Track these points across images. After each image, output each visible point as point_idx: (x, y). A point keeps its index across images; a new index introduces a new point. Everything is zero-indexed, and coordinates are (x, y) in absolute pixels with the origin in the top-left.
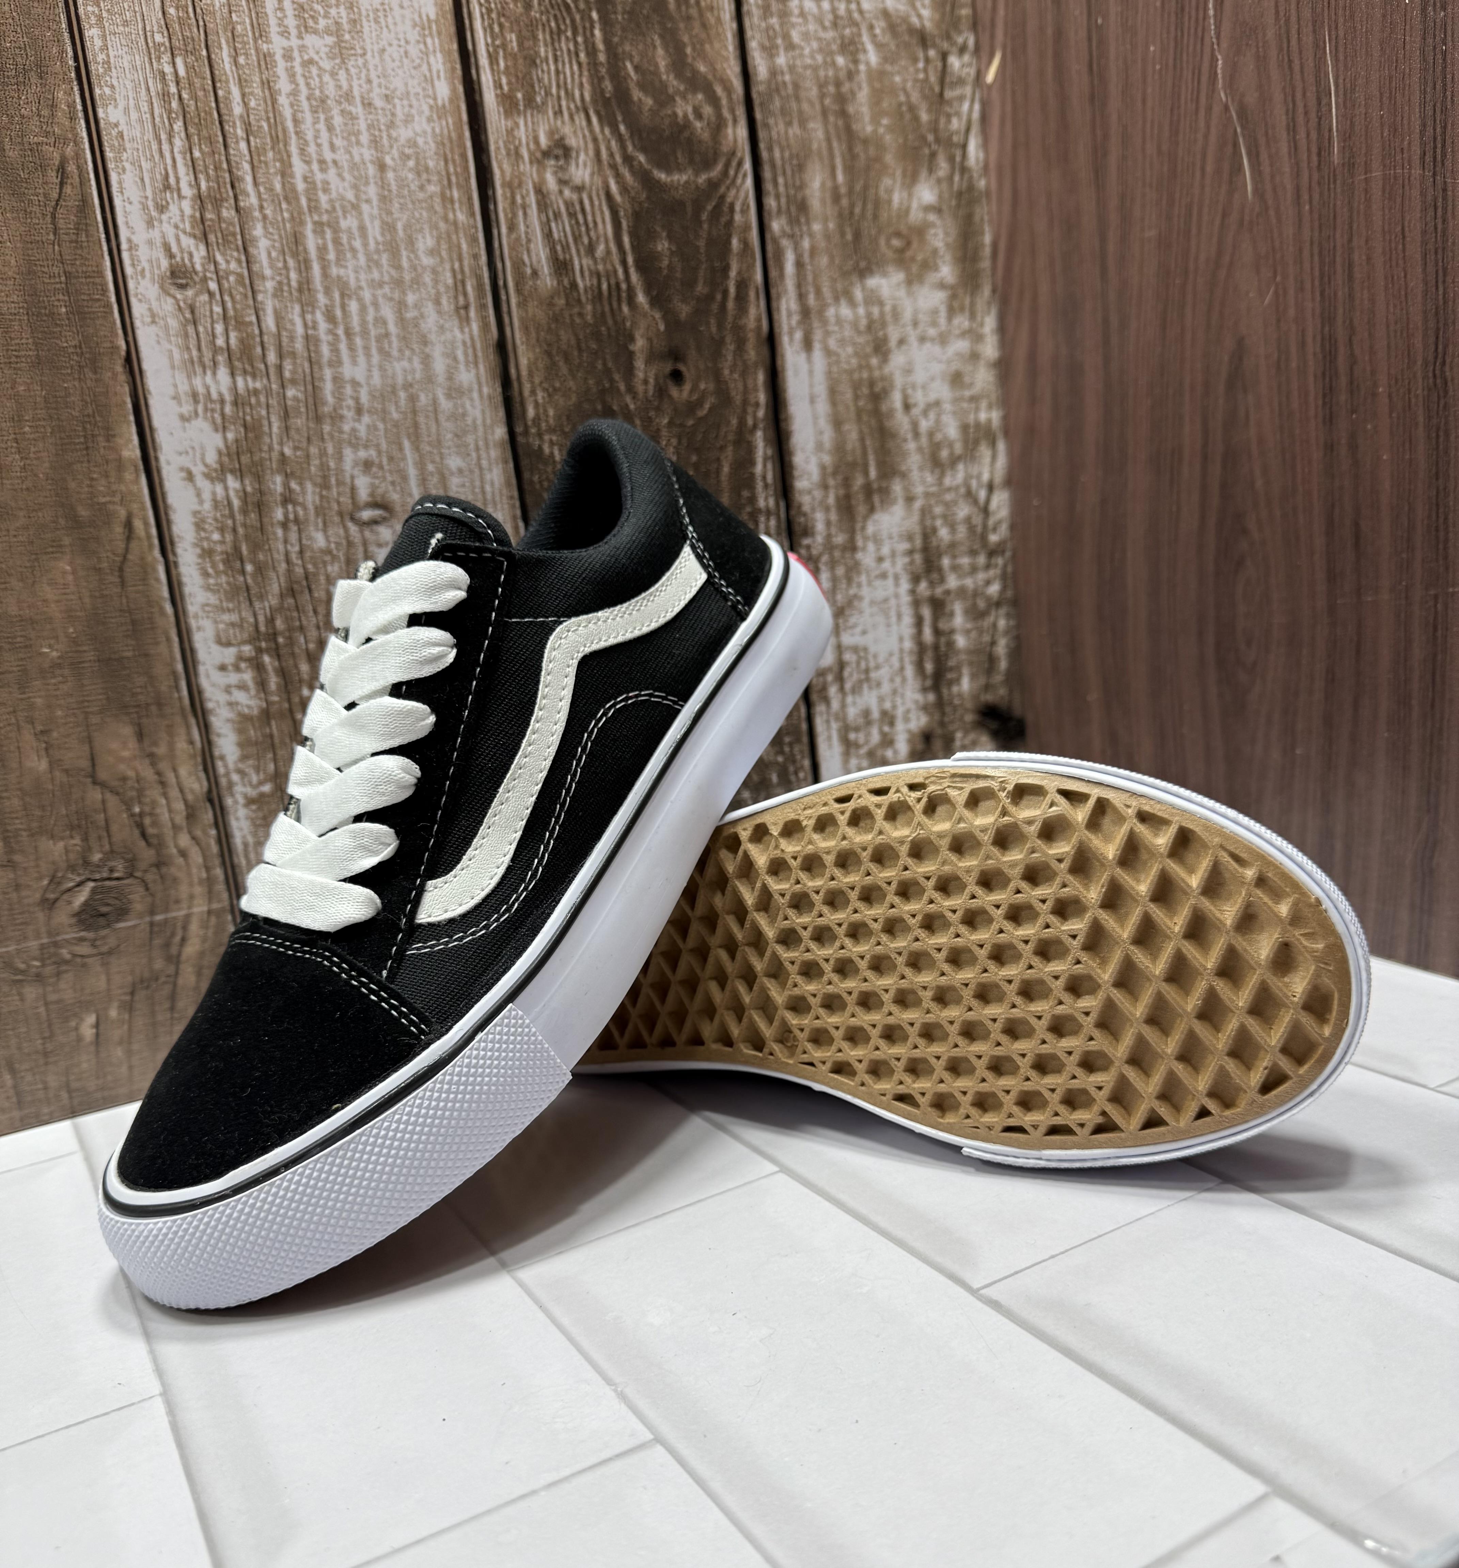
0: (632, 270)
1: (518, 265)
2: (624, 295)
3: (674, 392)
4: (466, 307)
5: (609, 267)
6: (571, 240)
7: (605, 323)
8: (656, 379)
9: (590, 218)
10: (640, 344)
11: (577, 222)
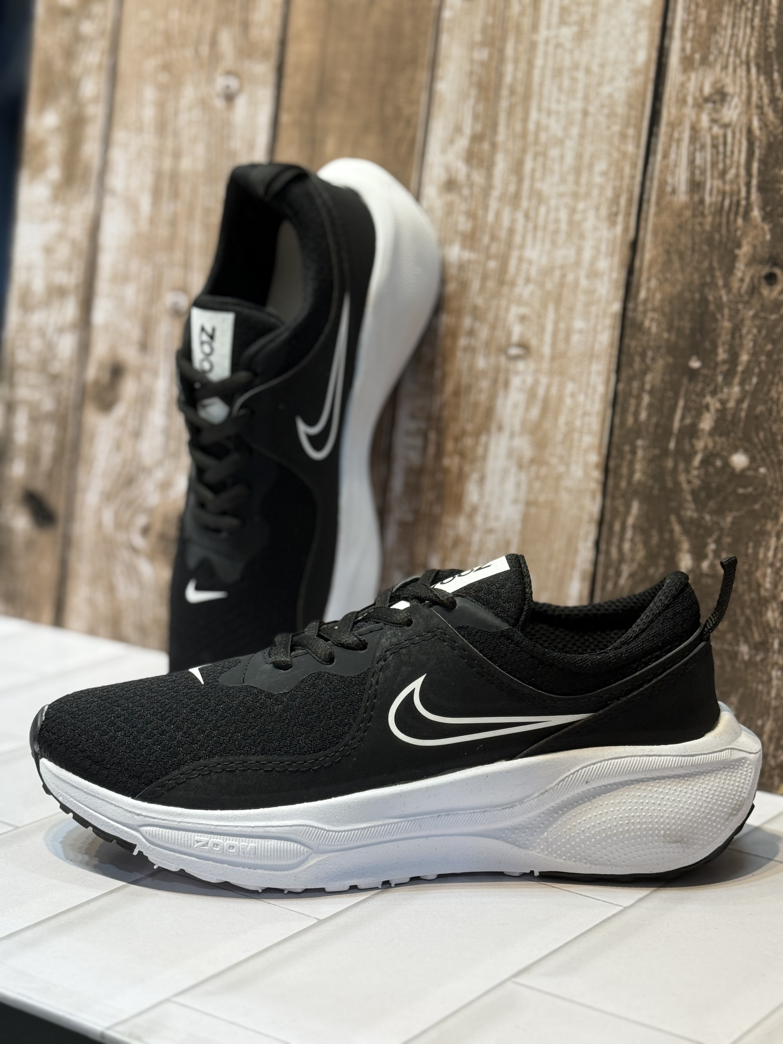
0: (754, 191)
1: (663, 184)
2: (741, 210)
3: (765, 291)
4: (616, 214)
5: (735, 187)
6: (709, 165)
7: (719, 231)
8: (752, 279)
9: (729, 148)
10: (745, 250)
11: (718, 153)
